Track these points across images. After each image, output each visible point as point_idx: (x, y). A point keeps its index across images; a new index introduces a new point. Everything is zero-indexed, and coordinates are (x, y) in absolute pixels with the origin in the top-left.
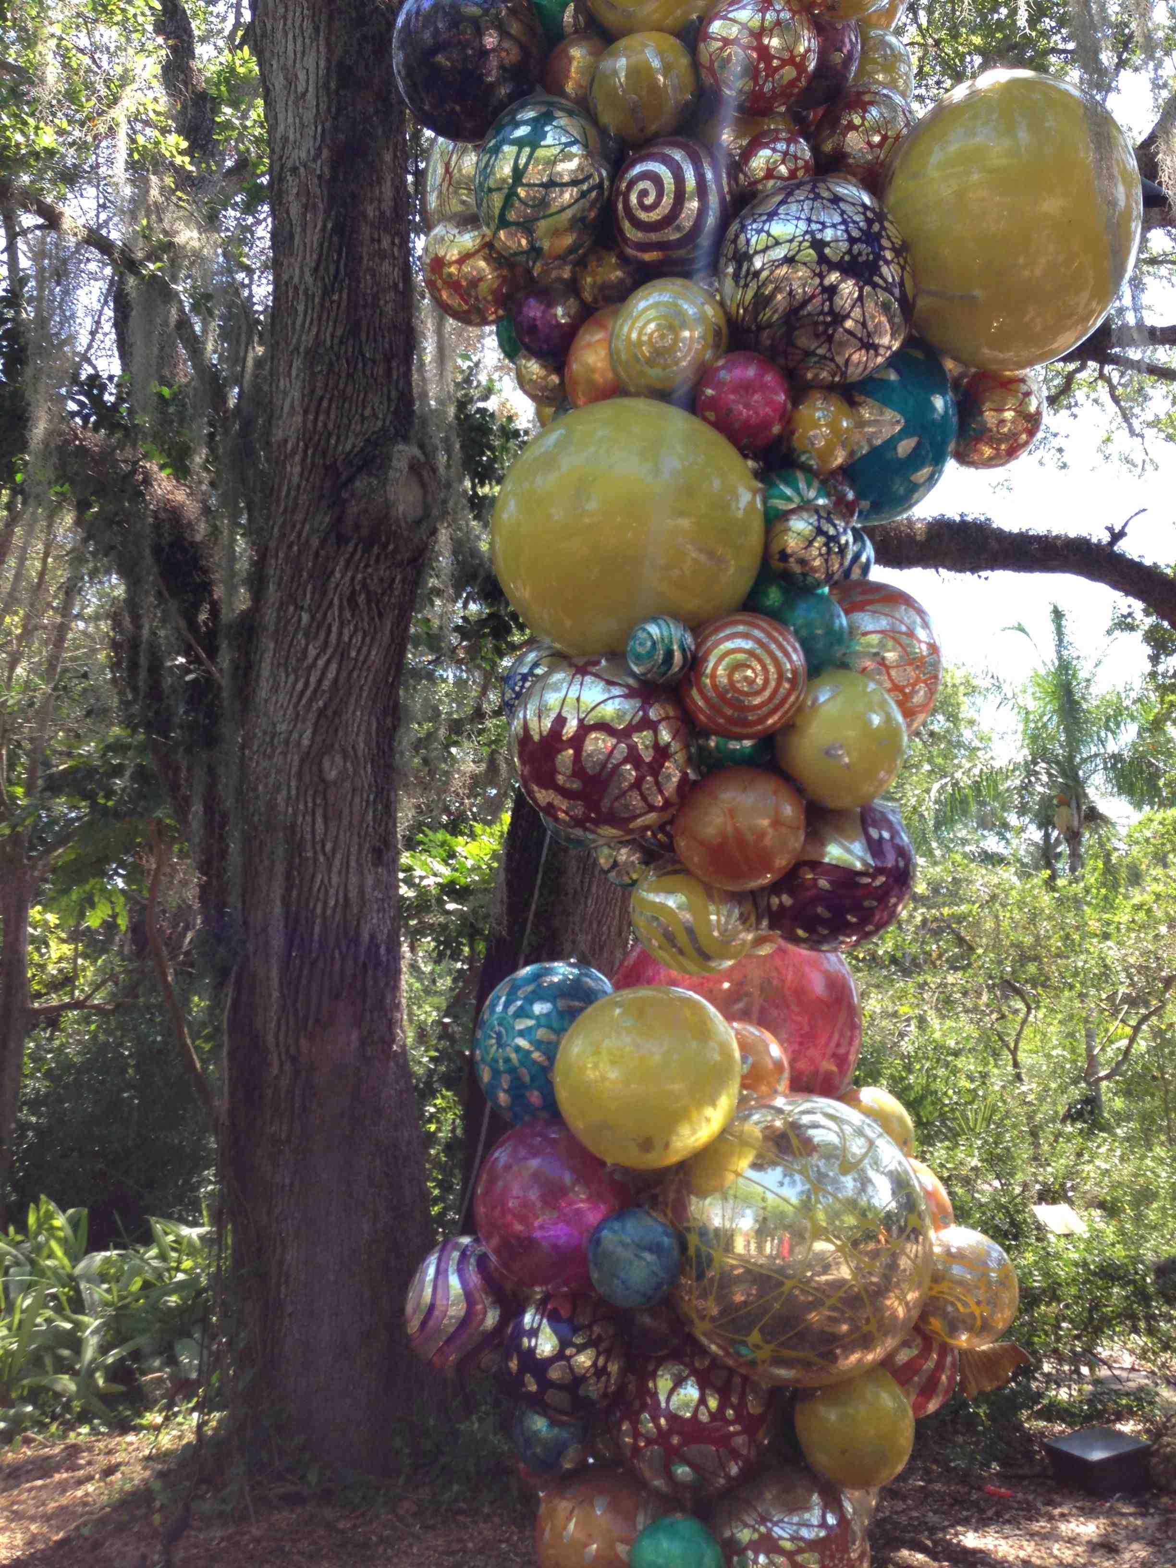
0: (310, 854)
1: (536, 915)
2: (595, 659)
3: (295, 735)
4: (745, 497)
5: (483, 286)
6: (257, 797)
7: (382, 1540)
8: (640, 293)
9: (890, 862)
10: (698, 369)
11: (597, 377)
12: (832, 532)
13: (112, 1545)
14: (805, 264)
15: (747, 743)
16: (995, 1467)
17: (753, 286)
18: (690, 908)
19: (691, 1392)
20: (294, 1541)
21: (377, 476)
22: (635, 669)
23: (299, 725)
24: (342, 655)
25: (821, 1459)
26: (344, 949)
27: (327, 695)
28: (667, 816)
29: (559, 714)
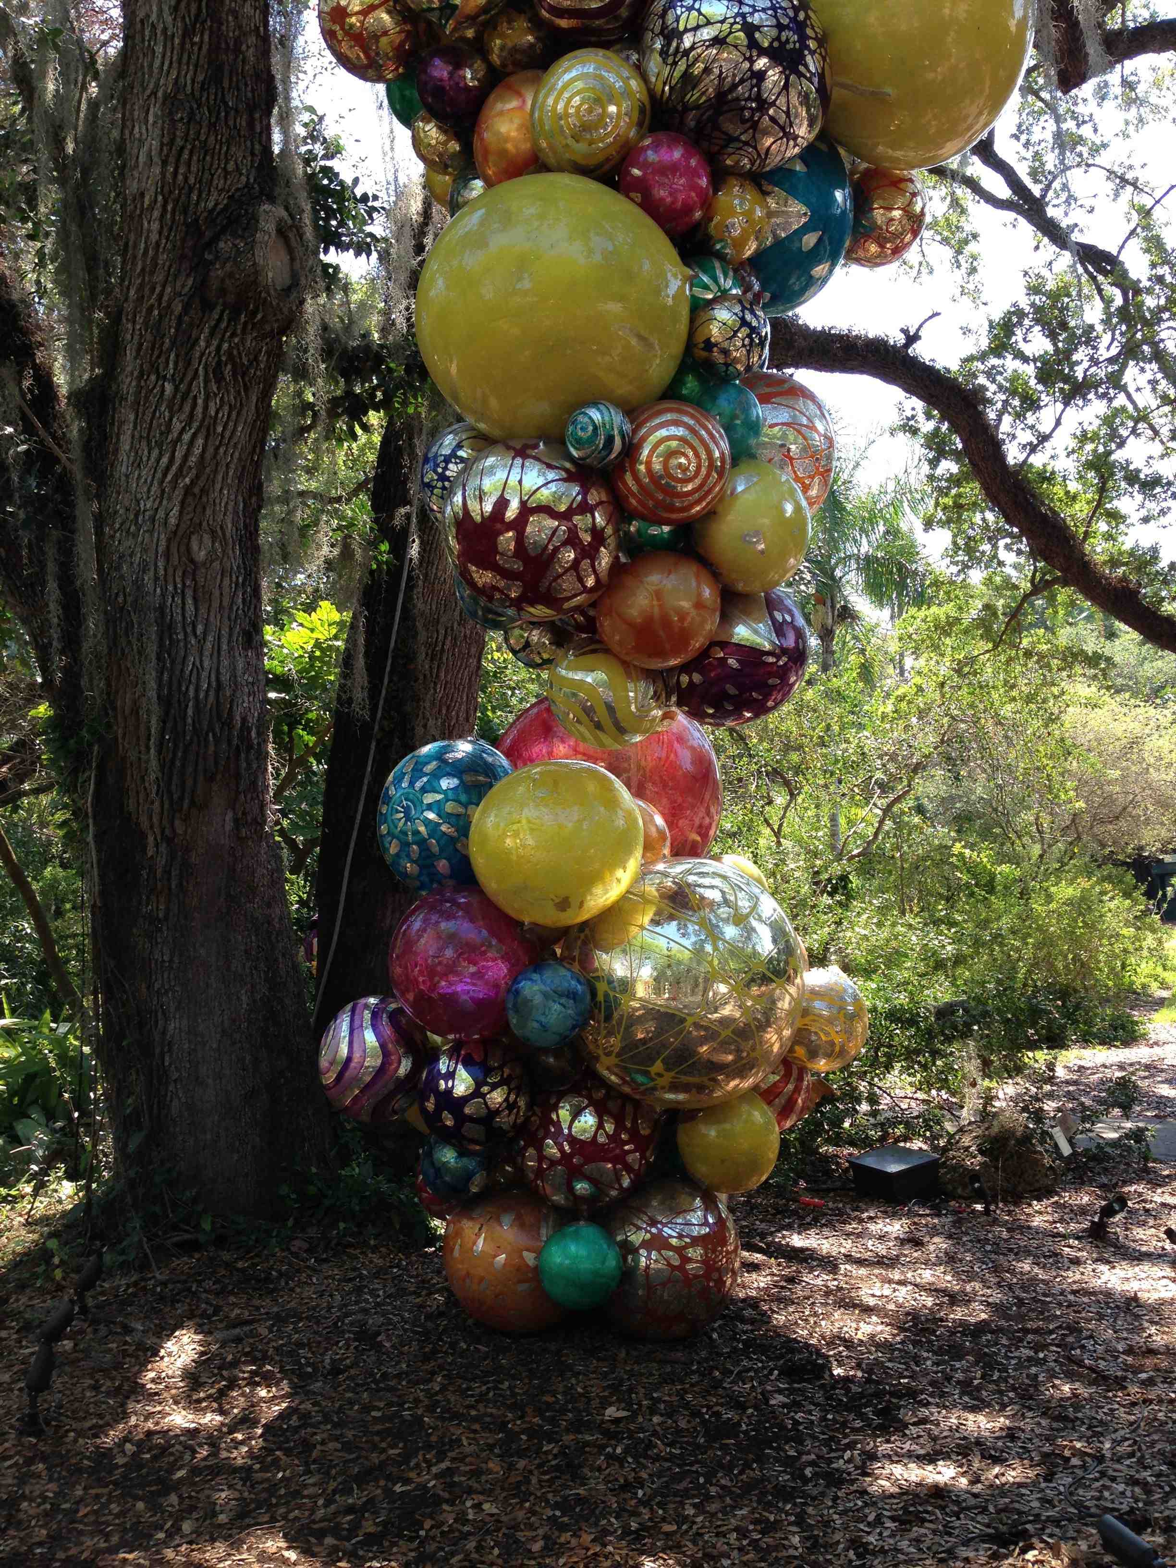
0: (181, 636)
1: (386, 700)
2: (531, 442)
3: (161, 514)
4: (674, 285)
5: (384, 40)
6: (122, 577)
7: (281, 1274)
8: (565, 62)
9: (790, 641)
10: (622, 147)
11: (509, 146)
12: (754, 323)
13: (17, 1300)
14: (736, 47)
15: (666, 529)
16: (802, 1184)
17: (682, 66)
18: (608, 685)
19: (588, 1120)
20: (200, 1283)
21: (242, 237)
22: (575, 453)
23: (165, 502)
24: (208, 430)
25: (701, 1170)
26: (217, 730)
27: (194, 471)
28: (595, 596)
29: (502, 496)
